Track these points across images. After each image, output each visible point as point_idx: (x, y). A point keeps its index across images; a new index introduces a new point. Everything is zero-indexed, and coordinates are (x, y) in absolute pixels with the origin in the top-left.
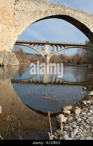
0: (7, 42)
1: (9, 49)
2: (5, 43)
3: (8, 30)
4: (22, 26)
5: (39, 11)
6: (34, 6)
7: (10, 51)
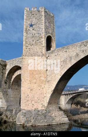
1: (42, 107)
3: (39, 88)
4: (54, 79)
5: (69, 58)
6: (63, 55)
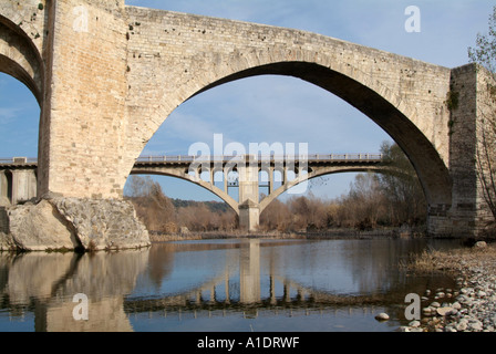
0: (103, 164)
1: (112, 191)
2: (98, 169)
3: (106, 126)
4: (156, 106)
5: (211, 55)
6: (193, 39)
7: (116, 195)
